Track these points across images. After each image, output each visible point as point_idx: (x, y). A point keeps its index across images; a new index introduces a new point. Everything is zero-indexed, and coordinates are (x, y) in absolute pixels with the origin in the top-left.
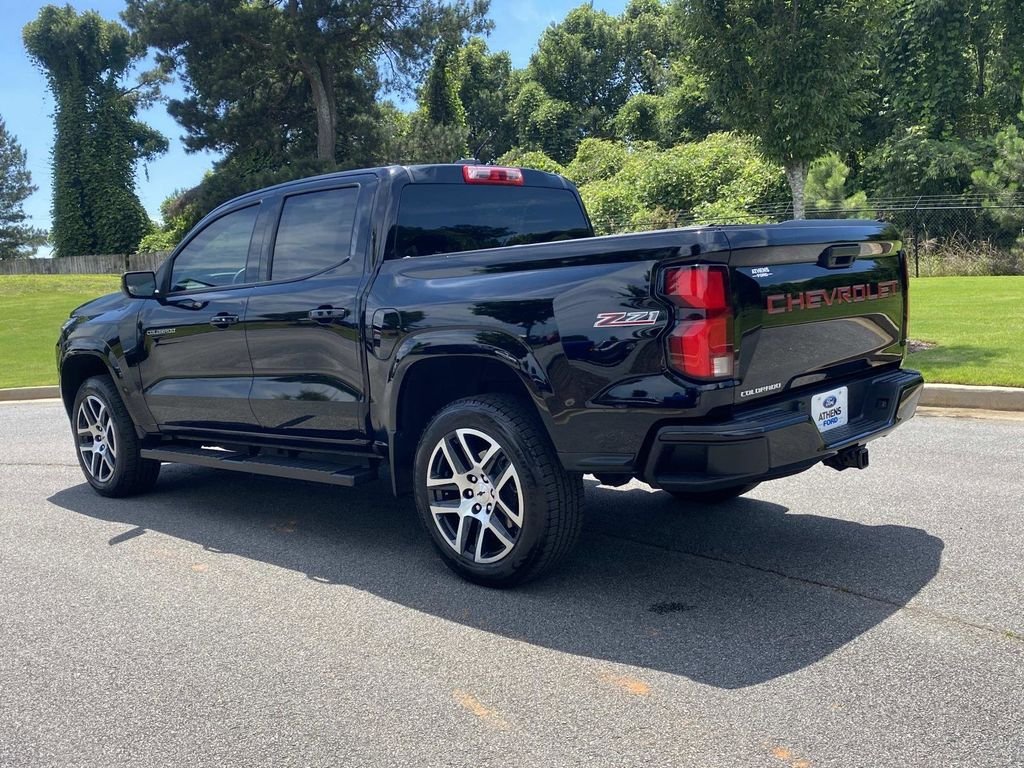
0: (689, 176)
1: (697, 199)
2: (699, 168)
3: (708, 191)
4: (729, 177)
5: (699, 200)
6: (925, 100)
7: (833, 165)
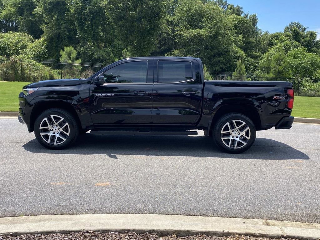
0: (8, 45)
1: (12, 53)
2: (11, 43)
3: (15, 51)
4: (23, 47)
5: (12, 54)
6: (89, 35)
7: (71, 51)
